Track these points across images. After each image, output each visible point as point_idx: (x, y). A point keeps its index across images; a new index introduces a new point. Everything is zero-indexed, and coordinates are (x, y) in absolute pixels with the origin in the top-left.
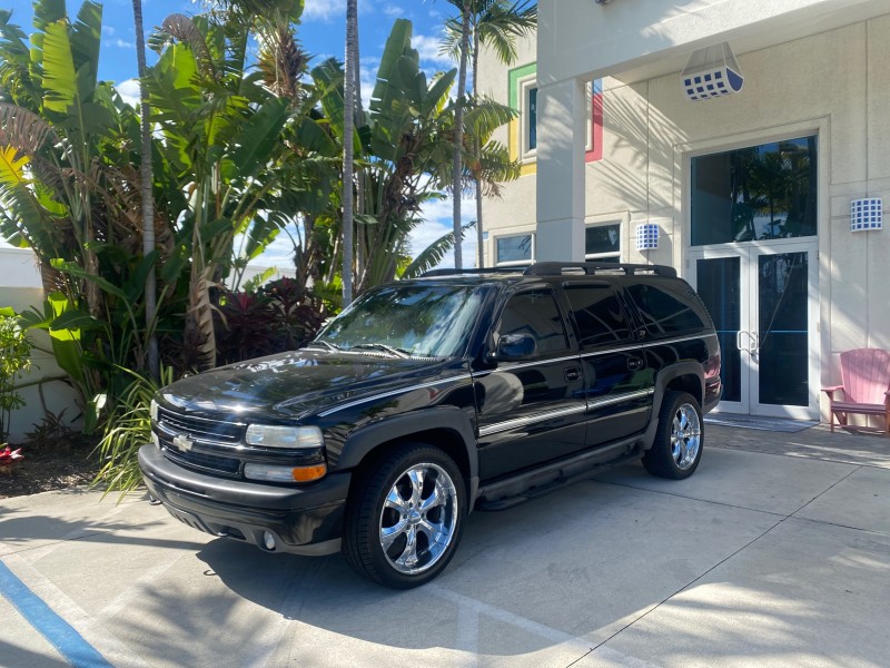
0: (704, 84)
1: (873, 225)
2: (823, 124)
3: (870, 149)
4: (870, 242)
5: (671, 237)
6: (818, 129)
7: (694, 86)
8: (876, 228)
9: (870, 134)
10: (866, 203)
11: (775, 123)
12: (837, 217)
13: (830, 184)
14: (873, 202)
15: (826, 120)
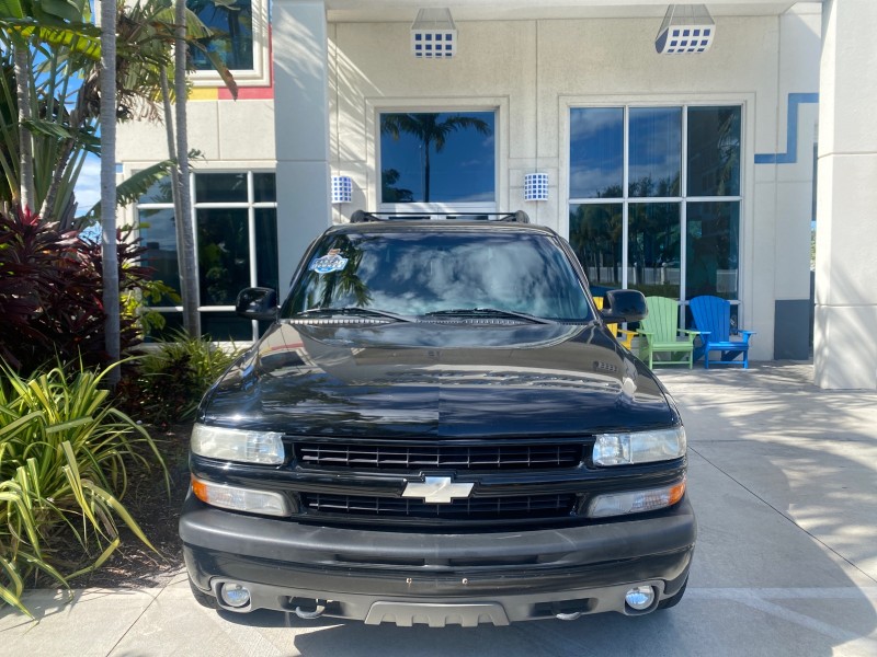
0: (434, 43)
1: (540, 196)
2: (503, 103)
3: (539, 132)
4: (539, 211)
5: (364, 191)
6: (498, 107)
7: (424, 42)
8: (542, 199)
9: (539, 119)
10: (535, 177)
11: (463, 94)
12: (515, 187)
13: (509, 157)
14: (540, 177)
15: (506, 99)
